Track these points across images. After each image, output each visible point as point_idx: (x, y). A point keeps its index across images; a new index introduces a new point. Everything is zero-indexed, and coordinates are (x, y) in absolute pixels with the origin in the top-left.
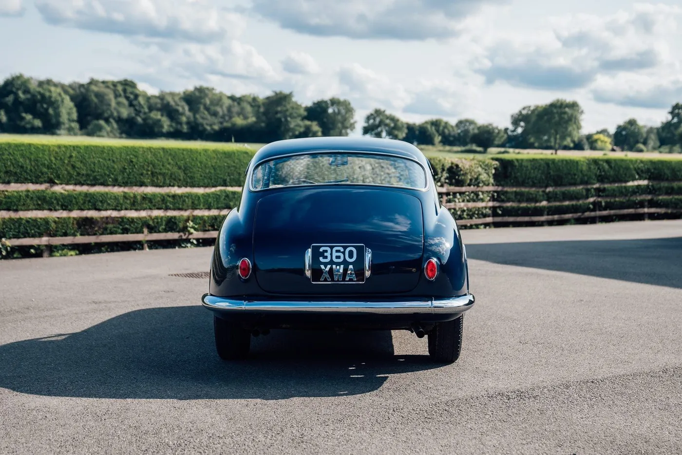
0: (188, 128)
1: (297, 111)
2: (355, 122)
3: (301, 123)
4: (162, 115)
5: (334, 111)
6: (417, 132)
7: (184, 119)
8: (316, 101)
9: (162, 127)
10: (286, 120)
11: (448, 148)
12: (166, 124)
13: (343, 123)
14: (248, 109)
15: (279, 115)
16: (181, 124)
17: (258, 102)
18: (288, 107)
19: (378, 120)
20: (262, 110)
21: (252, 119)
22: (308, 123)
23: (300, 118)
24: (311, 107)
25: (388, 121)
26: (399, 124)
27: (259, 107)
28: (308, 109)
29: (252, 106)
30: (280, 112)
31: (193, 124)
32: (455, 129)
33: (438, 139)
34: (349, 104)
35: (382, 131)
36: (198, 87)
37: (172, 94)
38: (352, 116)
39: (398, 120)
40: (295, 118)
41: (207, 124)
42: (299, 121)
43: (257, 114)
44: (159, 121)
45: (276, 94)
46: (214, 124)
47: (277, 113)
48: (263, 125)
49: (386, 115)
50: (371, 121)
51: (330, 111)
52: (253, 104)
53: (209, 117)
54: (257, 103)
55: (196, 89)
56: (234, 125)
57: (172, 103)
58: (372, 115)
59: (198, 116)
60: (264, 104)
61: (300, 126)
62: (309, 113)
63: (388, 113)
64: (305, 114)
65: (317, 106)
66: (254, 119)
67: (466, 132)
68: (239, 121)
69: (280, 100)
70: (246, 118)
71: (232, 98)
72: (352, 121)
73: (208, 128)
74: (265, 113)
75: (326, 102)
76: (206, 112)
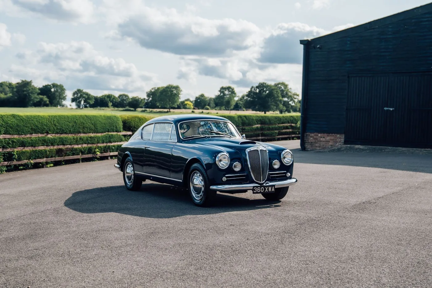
1: (34, 90)
2: (66, 96)
3: (37, 96)
5: (55, 91)
6: (99, 101)
8: (44, 85)
10: (29, 95)
11: (116, 109)
13: (59, 96)
14: (7, 89)
15: (25, 93)
17: (12, 86)
18: (30, 88)
19: (79, 95)
20: (15, 90)
22: (41, 96)
23: (36, 94)
24: (42, 88)
25: (84, 95)
26: (90, 97)
27: (13, 88)
28: (40, 89)
29: (9, 88)
30: (26, 91)
32: (118, 99)
33: (110, 104)
34: (63, 86)
35: (81, 100)
38: (64, 93)
39: (90, 95)
40: (34, 94)
42: (36, 95)
43: (12, 92)
45: (23, 81)
47: (24, 91)
48: (16, 98)
49: (84, 92)
50: (76, 95)
51: (53, 90)
52: (10, 87)
58: (76, 92)
60: (16, 87)
61: (37, 98)
62: (41, 92)
63: (84, 91)
64: (39, 91)
65: (44, 87)
66: (11, 94)
67: (123, 100)
68: (2, 96)
69: (25, 84)
70: (6, 94)
72: (64, 95)
74: (16, 92)
75: (50, 85)
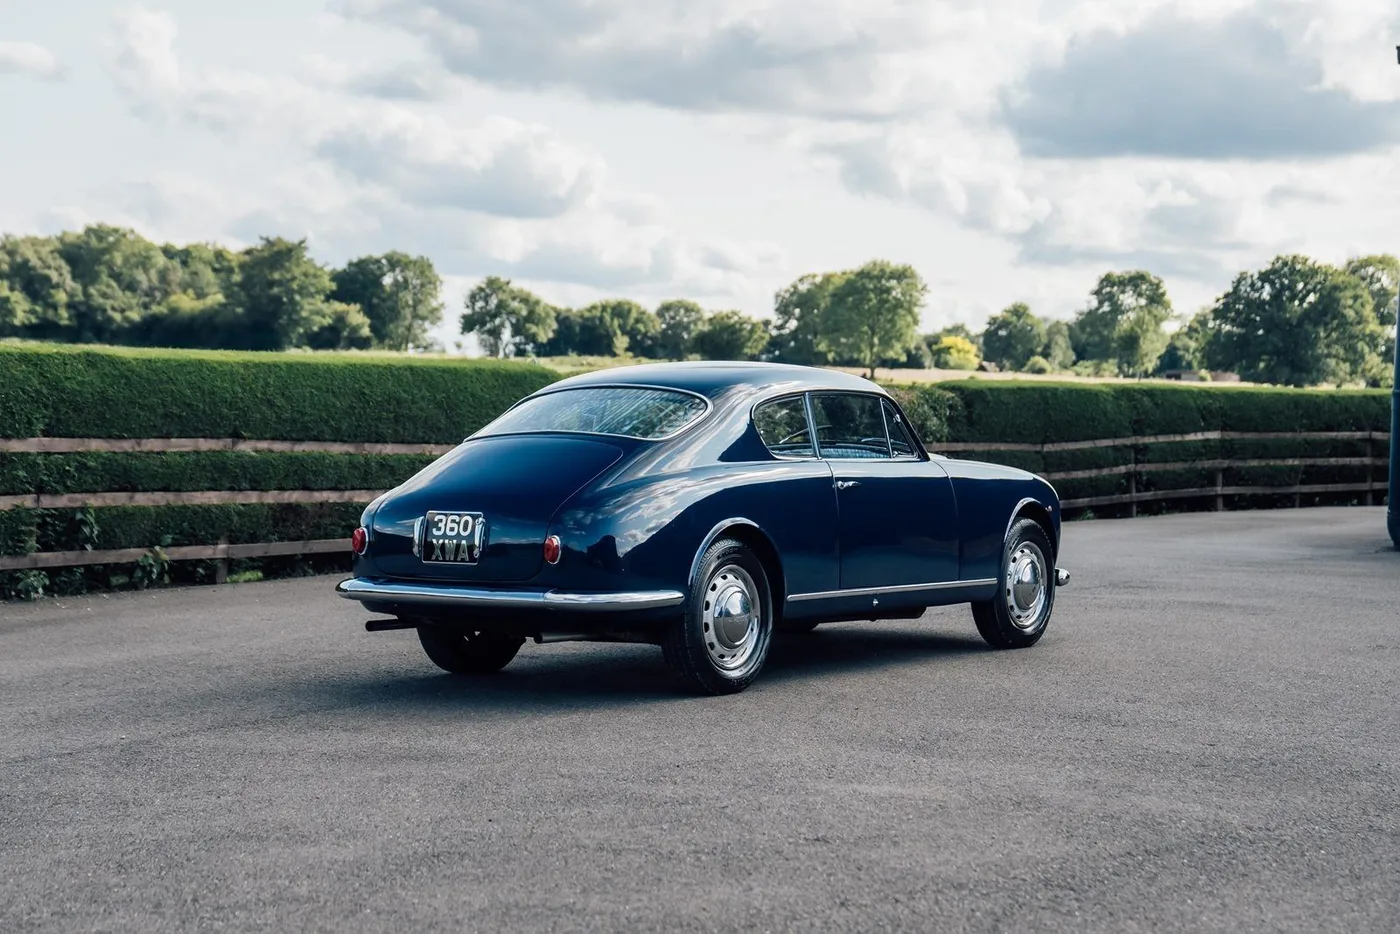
0: (70, 319)
1: (313, 281)
2: (443, 306)
3: (324, 307)
4: (12, 289)
5: (396, 283)
6: (577, 329)
7: (61, 297)
8: (355, 260)
9: (11, 313)
10: (292, 301)
12: (22, 310)
13: (415, 308)
14: (209, 276)
15: (276, 290)
16: (55, 307)
17: (229, 261)
18: (297, 272)
19: (494, 302)
20: (237, 278)
21: (216, 298)
22: (339, 306)
23: (322, 297)
24: (345, 271)
25: (515, 304)
26: (539, 310)
27: (230, 271)
28: (336, 277)
29: (215, 270)
30: (279, 283)
31: (83, 309)
32: (658, 321)
33: (621, 342)
34: (429, 266)
35: (502, 325)
36: (94, 226)
37: (34, 242)
38: (434, 293)
39: (536, 302)
40: (312, 295)
41: (113, 309)
42: (318, 302)
43: (227, 289)
44: (7, 300)
45: (270, 243)
46: (131, 308)
47: (272, 284)
48: (239, 310)
49: (512, 291)
50: (480, 304)
51: (387, 280)
52: (217, 266)
53: (119, 293)
54: (225, 263)
55: (89, 231)
56: (174, 311)
57: (34, 261)
58: (481, 289)
59: (92, 290)
60: (242, 266)
61: (320, 313)
62: (340, 286)
63: (514, 285)
64: (334, 286)
65: (355, 269)
66: (220, 298)
67: (677, 327)
68: (186, 303)
69: (278, 256)
70: (201, 295)
71: (168, 252)
72: (434, 304)
73: (117, 317)
74: (242, 285)
75: (378, 261)
76: (114, 284)
